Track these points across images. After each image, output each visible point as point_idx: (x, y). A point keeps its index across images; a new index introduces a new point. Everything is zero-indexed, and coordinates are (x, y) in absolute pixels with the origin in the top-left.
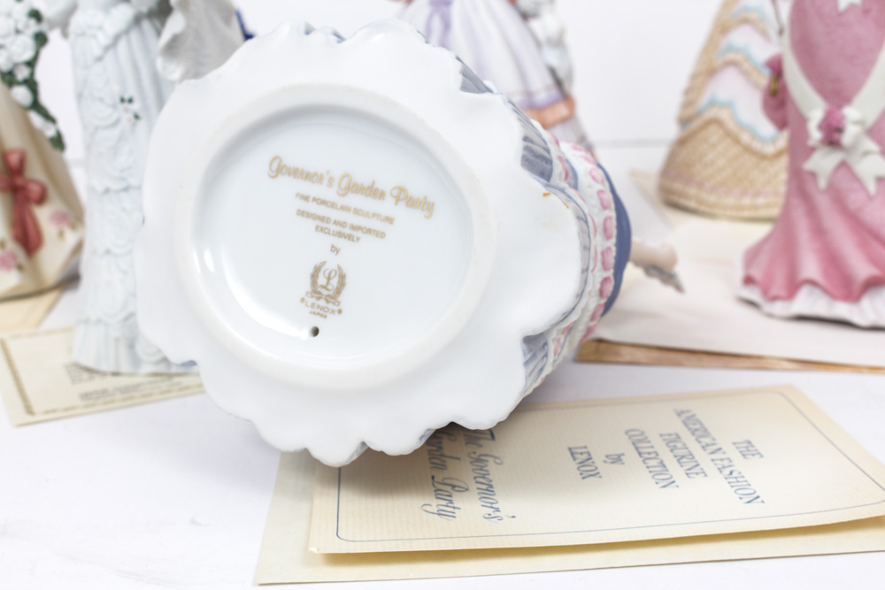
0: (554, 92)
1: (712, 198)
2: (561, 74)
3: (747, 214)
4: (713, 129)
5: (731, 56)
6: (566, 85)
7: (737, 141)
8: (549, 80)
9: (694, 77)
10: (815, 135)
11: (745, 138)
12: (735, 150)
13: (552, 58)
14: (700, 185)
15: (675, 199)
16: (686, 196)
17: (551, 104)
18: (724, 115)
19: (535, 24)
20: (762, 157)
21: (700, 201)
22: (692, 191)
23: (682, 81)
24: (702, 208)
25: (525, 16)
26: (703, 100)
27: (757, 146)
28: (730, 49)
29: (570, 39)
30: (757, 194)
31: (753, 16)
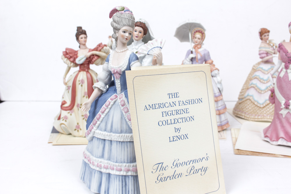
0: (219, 93)
1: (248, 116)
2: (220, 89)
3: (256, 120)
4: (248, 101)
5: (252, 85)
6: (221, 92)
7: (254, 104)
8: (218, 91)
9: (242, 89)
10: (283, 106)
11: (256, 103)
12: (254, 105)
13: (219, 86)
14: (245, 113)
15: (238, 116)
16: (242, 116)
17: (219, 96)
18: (251, 98)
19: (214, 78)
20: (260, 108)
21: (245, 117)
22: (243, 114)
23: (240, 90)
24: (245, 118)
25: (212, 76)
26: (246, 95)
27: (259, 105)
28: (252, 84)
29: (222, 82)
30: (259, 116)
31: (257, 77)
